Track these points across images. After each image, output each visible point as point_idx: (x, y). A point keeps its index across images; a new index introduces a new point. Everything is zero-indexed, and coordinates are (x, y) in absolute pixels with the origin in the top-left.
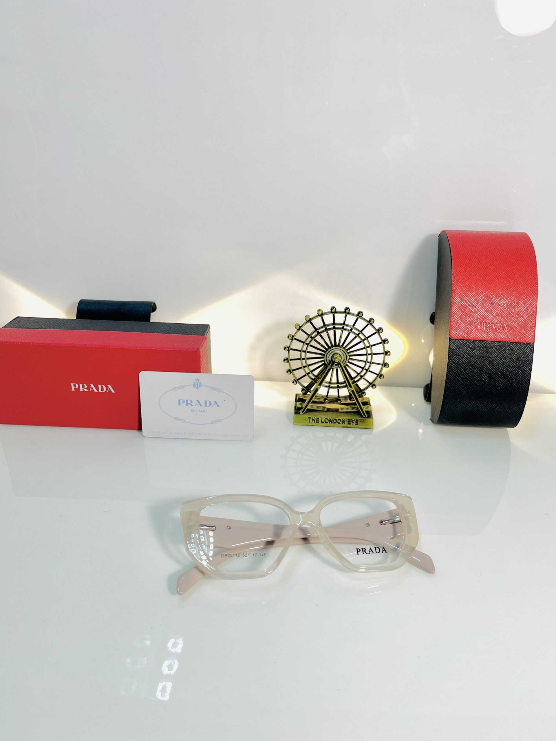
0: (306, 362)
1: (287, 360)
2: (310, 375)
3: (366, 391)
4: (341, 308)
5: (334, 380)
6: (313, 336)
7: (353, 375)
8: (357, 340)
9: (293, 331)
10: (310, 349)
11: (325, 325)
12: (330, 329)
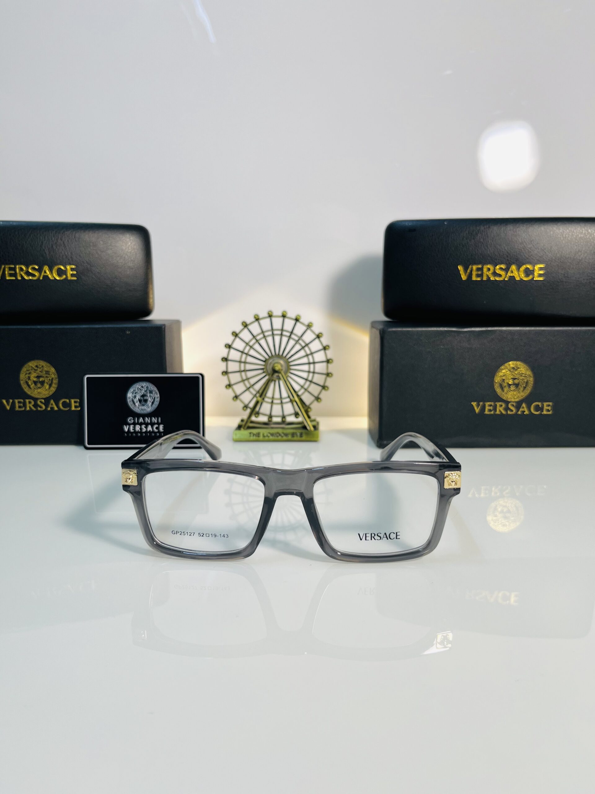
0: (246, 375)
1: (225, 373)
2: (251, 390)
3: (312, 406)
4: (277, 312)
5: (277, 395)
6: (251, 344)
7: (297, 388)
8: (298, 347)
9: (229, 339)
10: (249, 359)
11: (263, 332)
12: (268, 336)
